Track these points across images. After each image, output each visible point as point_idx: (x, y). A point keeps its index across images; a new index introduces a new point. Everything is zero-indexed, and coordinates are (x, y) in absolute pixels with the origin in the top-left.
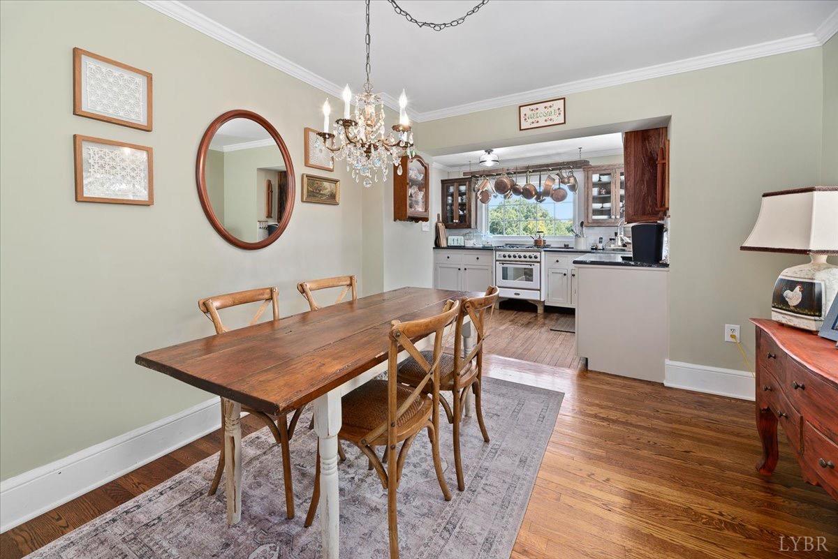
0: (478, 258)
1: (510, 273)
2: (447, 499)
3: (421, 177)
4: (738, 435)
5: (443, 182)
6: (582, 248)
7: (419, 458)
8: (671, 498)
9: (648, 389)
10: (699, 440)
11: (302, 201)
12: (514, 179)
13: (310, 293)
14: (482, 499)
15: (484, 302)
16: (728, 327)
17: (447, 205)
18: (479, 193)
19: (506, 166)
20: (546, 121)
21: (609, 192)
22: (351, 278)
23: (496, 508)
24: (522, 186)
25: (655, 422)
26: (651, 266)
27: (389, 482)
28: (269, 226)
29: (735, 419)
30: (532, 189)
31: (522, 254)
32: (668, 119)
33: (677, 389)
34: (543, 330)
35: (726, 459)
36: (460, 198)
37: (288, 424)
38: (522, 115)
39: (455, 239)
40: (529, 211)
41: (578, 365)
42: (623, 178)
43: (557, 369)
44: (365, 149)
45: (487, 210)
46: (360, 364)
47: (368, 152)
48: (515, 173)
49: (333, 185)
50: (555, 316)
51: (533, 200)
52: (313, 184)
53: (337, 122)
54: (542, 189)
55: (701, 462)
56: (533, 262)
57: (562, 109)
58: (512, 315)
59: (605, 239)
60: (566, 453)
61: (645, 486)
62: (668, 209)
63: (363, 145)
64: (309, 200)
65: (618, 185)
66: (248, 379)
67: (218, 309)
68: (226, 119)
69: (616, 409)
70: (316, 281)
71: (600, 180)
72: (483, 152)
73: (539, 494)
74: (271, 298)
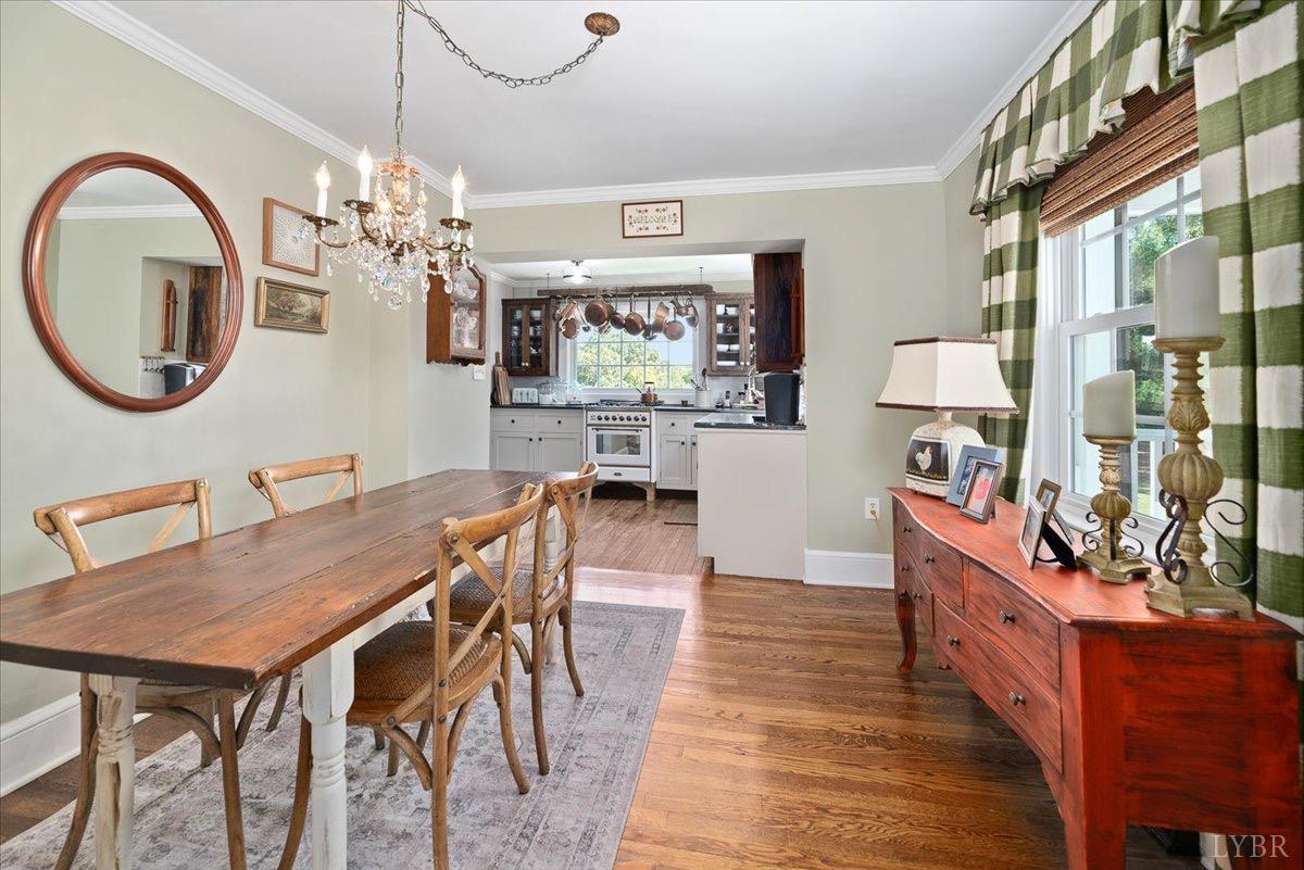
0: (559, 422)
1: (607, 443)
2: (523, 790)
3: (473, 295)
4: (880, 632)
5: (505, 302)
6: (705, 405)
7: (474, 740)
8: (811, 722)
9: (784, 590)
10: (842, 645)
11: (257, 325)
12: (613, 305)
13: (274, 488)
14: (576, 779)
15: (577, 486)
16: (869, 501)
17: (511, 339)
18: (561, 322)
19: (600, 284)
20: (658, 228)
21: (736, 330)
22: (352, 458)
23: (597, 787)
24: (625, 316)
25: (794, 630)
26: (786, 429)
27: (433, 778)
28: (167, 368)
29: (877, 613)
30: (638, 321)
31: (625, 415)
32: (802, 242)
33: (817, 586)
34: (654, 524)
35: (866, 661)
36: (531, 329)
37: (237, 721)
38: (626, 218)
39: (525, 392)
40: (632, 351)
41: (702, 569)
42: (753, 311)
43: (675, 577)
44: (393, 250)
45: (574, 348)
46: (390, 591)
47: (398, 254)
48: (614, 296)
49: (317, 300)
50: (670, 503)
51: (640, 336)
52: (278, 295)
53: (347, 204)
54: (652, 321)
55: (843, 671)
56: (640, 426)
57: (679, 215)
58: (610, 506)
59: (734, 393)
60: (686, 691)
61: (783, 714)
62: (804, 355)
63: (390, 244)
64: (269, 323)
65: (748, 320)
66: (178, 640)
67: (79, 524)
68: (100, 167)
69: (750, 622)
70: (286, 466)
71: (725, 313)
72: (569, 262)
73: (655, 753)
74: (196, 499)
